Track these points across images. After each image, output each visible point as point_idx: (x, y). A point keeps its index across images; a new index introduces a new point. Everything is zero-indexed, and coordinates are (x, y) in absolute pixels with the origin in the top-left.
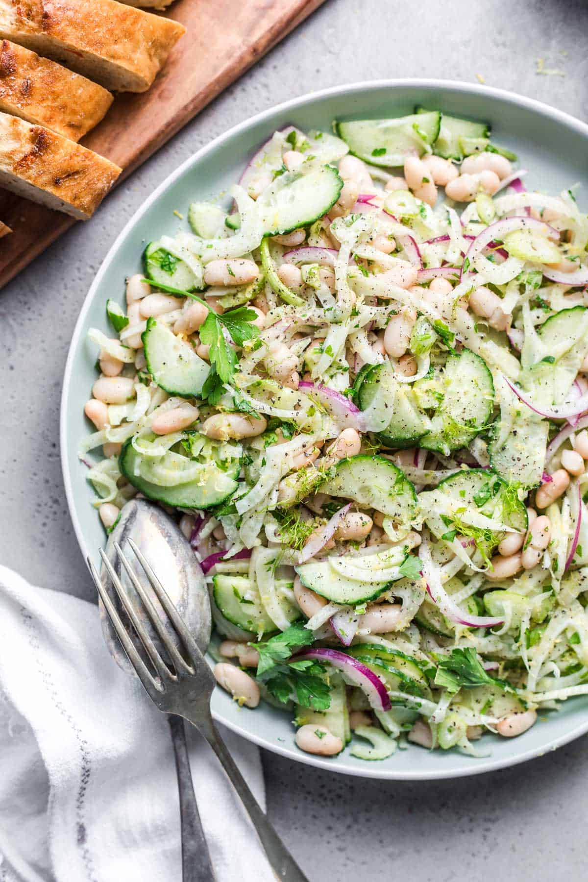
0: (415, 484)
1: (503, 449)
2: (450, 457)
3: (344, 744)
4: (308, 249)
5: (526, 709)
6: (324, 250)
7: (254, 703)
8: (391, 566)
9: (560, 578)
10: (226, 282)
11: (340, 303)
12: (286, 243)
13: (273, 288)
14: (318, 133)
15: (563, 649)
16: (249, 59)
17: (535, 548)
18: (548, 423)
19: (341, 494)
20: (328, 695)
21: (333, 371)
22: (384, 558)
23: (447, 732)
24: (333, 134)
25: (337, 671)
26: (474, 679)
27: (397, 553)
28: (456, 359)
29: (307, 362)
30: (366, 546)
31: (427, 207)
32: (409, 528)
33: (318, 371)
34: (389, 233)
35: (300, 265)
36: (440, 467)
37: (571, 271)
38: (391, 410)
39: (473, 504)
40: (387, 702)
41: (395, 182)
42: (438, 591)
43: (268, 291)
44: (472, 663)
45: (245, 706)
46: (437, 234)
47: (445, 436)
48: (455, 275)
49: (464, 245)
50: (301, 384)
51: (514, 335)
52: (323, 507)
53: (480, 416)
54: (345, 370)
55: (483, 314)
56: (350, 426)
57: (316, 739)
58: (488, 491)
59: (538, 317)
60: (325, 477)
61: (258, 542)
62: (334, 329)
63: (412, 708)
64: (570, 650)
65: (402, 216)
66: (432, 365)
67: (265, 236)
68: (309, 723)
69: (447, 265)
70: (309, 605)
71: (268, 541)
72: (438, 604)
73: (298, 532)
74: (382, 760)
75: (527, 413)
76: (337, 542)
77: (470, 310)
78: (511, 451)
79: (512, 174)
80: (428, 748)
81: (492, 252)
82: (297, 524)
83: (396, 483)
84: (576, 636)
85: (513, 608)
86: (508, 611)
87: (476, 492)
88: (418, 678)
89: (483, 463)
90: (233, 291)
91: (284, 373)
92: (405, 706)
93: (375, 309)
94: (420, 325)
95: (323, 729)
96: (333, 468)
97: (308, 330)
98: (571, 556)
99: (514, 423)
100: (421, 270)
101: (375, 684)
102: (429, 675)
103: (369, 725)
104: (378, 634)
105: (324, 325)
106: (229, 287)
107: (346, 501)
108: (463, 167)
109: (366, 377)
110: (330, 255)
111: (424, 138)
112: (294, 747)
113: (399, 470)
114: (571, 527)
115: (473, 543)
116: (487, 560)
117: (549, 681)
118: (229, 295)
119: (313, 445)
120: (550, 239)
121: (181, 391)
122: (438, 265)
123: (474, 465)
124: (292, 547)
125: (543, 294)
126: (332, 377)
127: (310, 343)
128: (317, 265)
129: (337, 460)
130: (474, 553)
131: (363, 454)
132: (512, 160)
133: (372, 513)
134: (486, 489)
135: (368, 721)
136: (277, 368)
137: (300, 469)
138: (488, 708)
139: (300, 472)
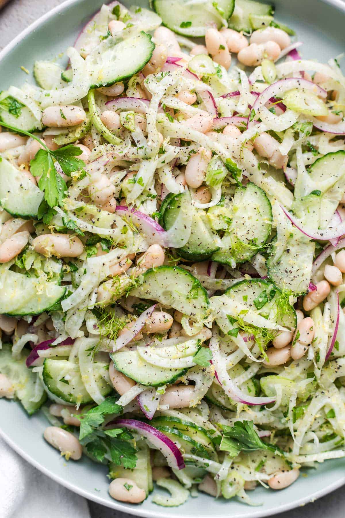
0: (207, 289)
1: (279, 263)
2: (236, 269)
3: (148, 493)
4: (126, 99)
5: (292, 468)
6: (139, 100)
7: (77, 457)
8: (187, 356)
9: (321, 367)
10: (59, 124)
11: (150, 143)
12: (109, 94)
13: (96, 129)
14: (138, 8)
15: (322, 421)
17: (301, 343)
18: (314, 243)
19: (148, 297)
20: (135, 456)
21: (144, 198)
22: (182, 349)
23: (228, 485)
24: (150, 9)
25: (142, 438)
26: (251, 446)
27: (191, 345)
28: (243, 190)
29: (123, 190)
30: (168, 338)
31: (223, 69)
32: (202, 325)
33: (131, 198)
34: (192, 88)
35: (119, 111)
36: (228, 276)
37: (335, 123)
38: (189, 231)
39: (254, 307)
40: (181, 462)
41: (198, 49)
42: (224, 377)
43: (93, 132)
44: (250, 433)
45: (71, 460)
46: (230, 90)
47: (232, 252)
48: (243, 123)
49: (251, 99)
50: (118, 208)
51: (289, 173)
52: (134, 307)
53: (261, 237)
54: (154, 197)
55: (265, 155)
56: (157, 243)
57: (125, 491)
58: (265, 297)
59: (308, 159)
60: (134, 283)
61: (81, 334)
62: (145, 163)
63: (201, 467)
64: (327, 422)
65: (202, 75)
66: (223, 195)
67: (91, 88)
68: (120, 477)
69: (237, 115)
70: (120, 385)
71: (89, 333)
72: (223, 387)
73: (113, 326)
74: (177, 506)
75: (298, 235)
76: (144, 334)
77: (255, 151)
78: (284, 265)
79: (290, 45)
80: (214, 497)
81: (273, 105)
82: (113, 320)
83: (193, 289)
84: (332, 412)
85: (283, 390)
86: (279, 393)
87: (256, 297)
88: (207, 444)
89: (262, 274)
90: (66, 132)
91: (104, 198)
92: (196, 466)
93: (178, 149)
94: (214, 162)
95: (130, 482)
96: (141, 276)
97: (125, 165)
98: (331, 350)
99: (288, 243)
100: (217, 119)
101: (171, 449)
102: (215, 442)
103: (167, 478)
104: (175, 409)
105: (136, 161)
106: (62, 128)
107: (153, 302)
108: (252, 38)
109: (170, 204)
110: (144, 104)
111: (222, 14)
112: (107, 495)
113: (195, 279)
114: (331, 327)
115: (253, 338)
116: (264, 353)
117: (309, 446)
118: (62, 135)
119: (127, 257)
120: (320, 97)
121: (20, 213)
122: (230, 115)
123: (255, 276)
124: (108, 337)
125: (313, 141)
126: (143, 203)
127: (126, 176)
128: (132, 112)
129: (145, 270)
130: (253, 346)
131: (166, 266)
132: (290, 34)
133: (173, 312)
134: (263, 295)
135: (167, 474)
136: (98, 194)
137: (115, 276)
138: (261, 467)
139: (115, 279)
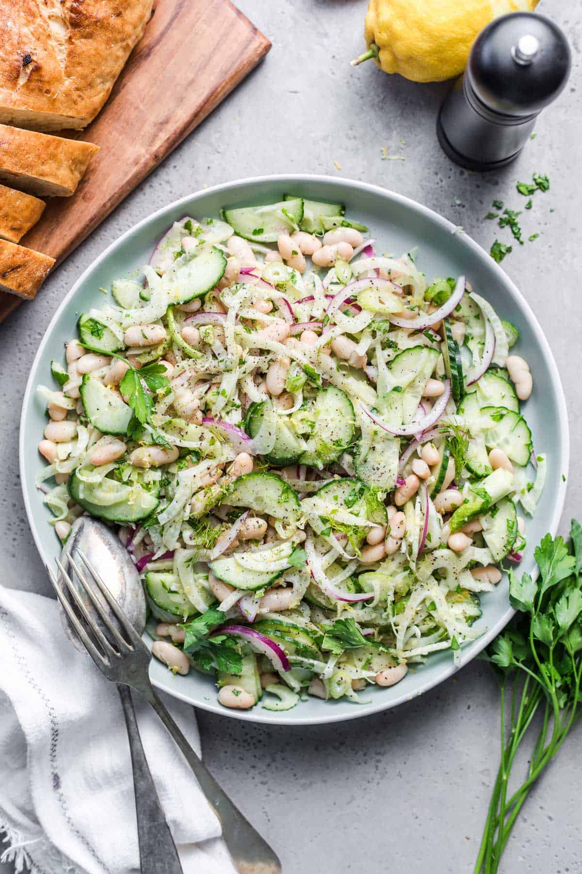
0: (299, 492)
1: (365, 461)
2: (325, 469)
3: (257, 699)
4: (203, 315)
5: (398, 664)
6: (216, 315)
7: (185, 671)
8: (282, 559)
9: (415, 560)
10: (141, 343)
11: (230, 356)
12: (187, 310)
13: (178, 346)
14: (209, 219)
15: (424, 615)
16: (152, 164)
17: (393, 538)
18: (399, 439)
19: (240, 504)
20: (240, 662)
21: (229, 408)
22: (276, 552)
23: (336, 685)
24: (221, 220)
25: (246, 642)
26: (353, 643)
27: (286, 548)
28: (324, 393)
29: (208, 402)
30: (265, 543)
31: (297, 274)
32: (294, 528)
33: (215, 410)
34: (266, 297)
35: (198, 327)
36: (318, 478)
37: (412, 318)
38: (274, 437)
39: (345, 506)
40: (287, 665)
41: (271, 254)
42: (320, 576)
43: (175, 348)
44: (351, 630)
45: (178, 673)
46: (305, 295)
47: (319, 454)
48: (319, 327)
49: (326, 302)
50: (204, 420)
51: (370, 371)
52: (227, 515)
53: (345, 437)
54: (238, 407)
55: (343, 357)
56: (244, 451)
57: (234, 696)
58: (355, 495)
59: (389, 356)
60: (225, 492)
61: (178, 545)
62: (226, 376)
63: (307, 668)
64: (430, 616)
65: (276, 283)
66: (305, 399)
67: (169, 306)
68: (228, 684)
69: (313, 320)
70: (219, 591)
71: (185, 544)
72: (320, 585)
73: (208, 536)
74: (287, 710)
75: (382, 433)
76: (240, 541)
77: (333, 354)
78: (371, 462)
79: (363, 242)
80: (324, 699)
81: (349, 307)
82: (207, 529)
83: (283, 493)
84: (433, 604)
85: (381, 586)
86: (377, 588)
87: (346, 496)
88: (310, 644)
89: (351, 472)
90: (149, 350)
91: (190, 413)
92: (302, 667)
93: (257, 359)
94: (292, 369)
95: (238, 688)
96: (231, 484)
97: (208, 377)
98: (423, 542)
99: (373, 440)
100: (293, 325)
101: (275, 650)
102: (318, 641)
103: (276, 684)
104: (276, 612)
105: (218, 373)
106: (144, 347)
107: (246, 509)
108: (324, 240)
109: (253, 413)
110: (221, 318)
111: (292, 220)
112: (217, 703)
113: (285, 483)
114: (422, 519)
115: (345, 537)
116: (357, 549)
117: (414, 641)
118: (145, 353)
119: (217, 467)
120: (395, 293)
121: (110, 430)
122: (307, 320)
123: (344, 475)
124: (205, 547)
125: (392, 337)
126: (228, 413)
127: (209, 388)
128: (211, 326)
129: (234, 478)
130: (347, 544)
131: (255, 472)
132: (363, 231)
133: (267, 517)
134: (353, 493)
135: (276, 680)
136: (184, 409)
137: (206, 486)
138: (368, 665)
139: (206, 489)
